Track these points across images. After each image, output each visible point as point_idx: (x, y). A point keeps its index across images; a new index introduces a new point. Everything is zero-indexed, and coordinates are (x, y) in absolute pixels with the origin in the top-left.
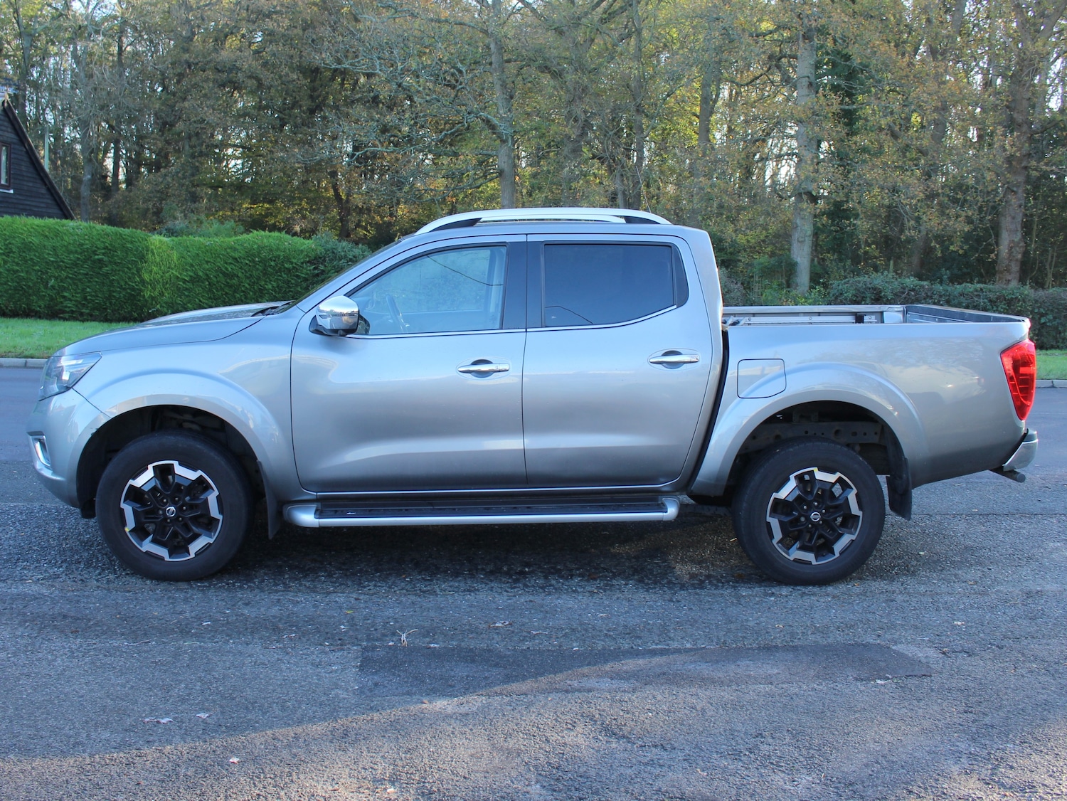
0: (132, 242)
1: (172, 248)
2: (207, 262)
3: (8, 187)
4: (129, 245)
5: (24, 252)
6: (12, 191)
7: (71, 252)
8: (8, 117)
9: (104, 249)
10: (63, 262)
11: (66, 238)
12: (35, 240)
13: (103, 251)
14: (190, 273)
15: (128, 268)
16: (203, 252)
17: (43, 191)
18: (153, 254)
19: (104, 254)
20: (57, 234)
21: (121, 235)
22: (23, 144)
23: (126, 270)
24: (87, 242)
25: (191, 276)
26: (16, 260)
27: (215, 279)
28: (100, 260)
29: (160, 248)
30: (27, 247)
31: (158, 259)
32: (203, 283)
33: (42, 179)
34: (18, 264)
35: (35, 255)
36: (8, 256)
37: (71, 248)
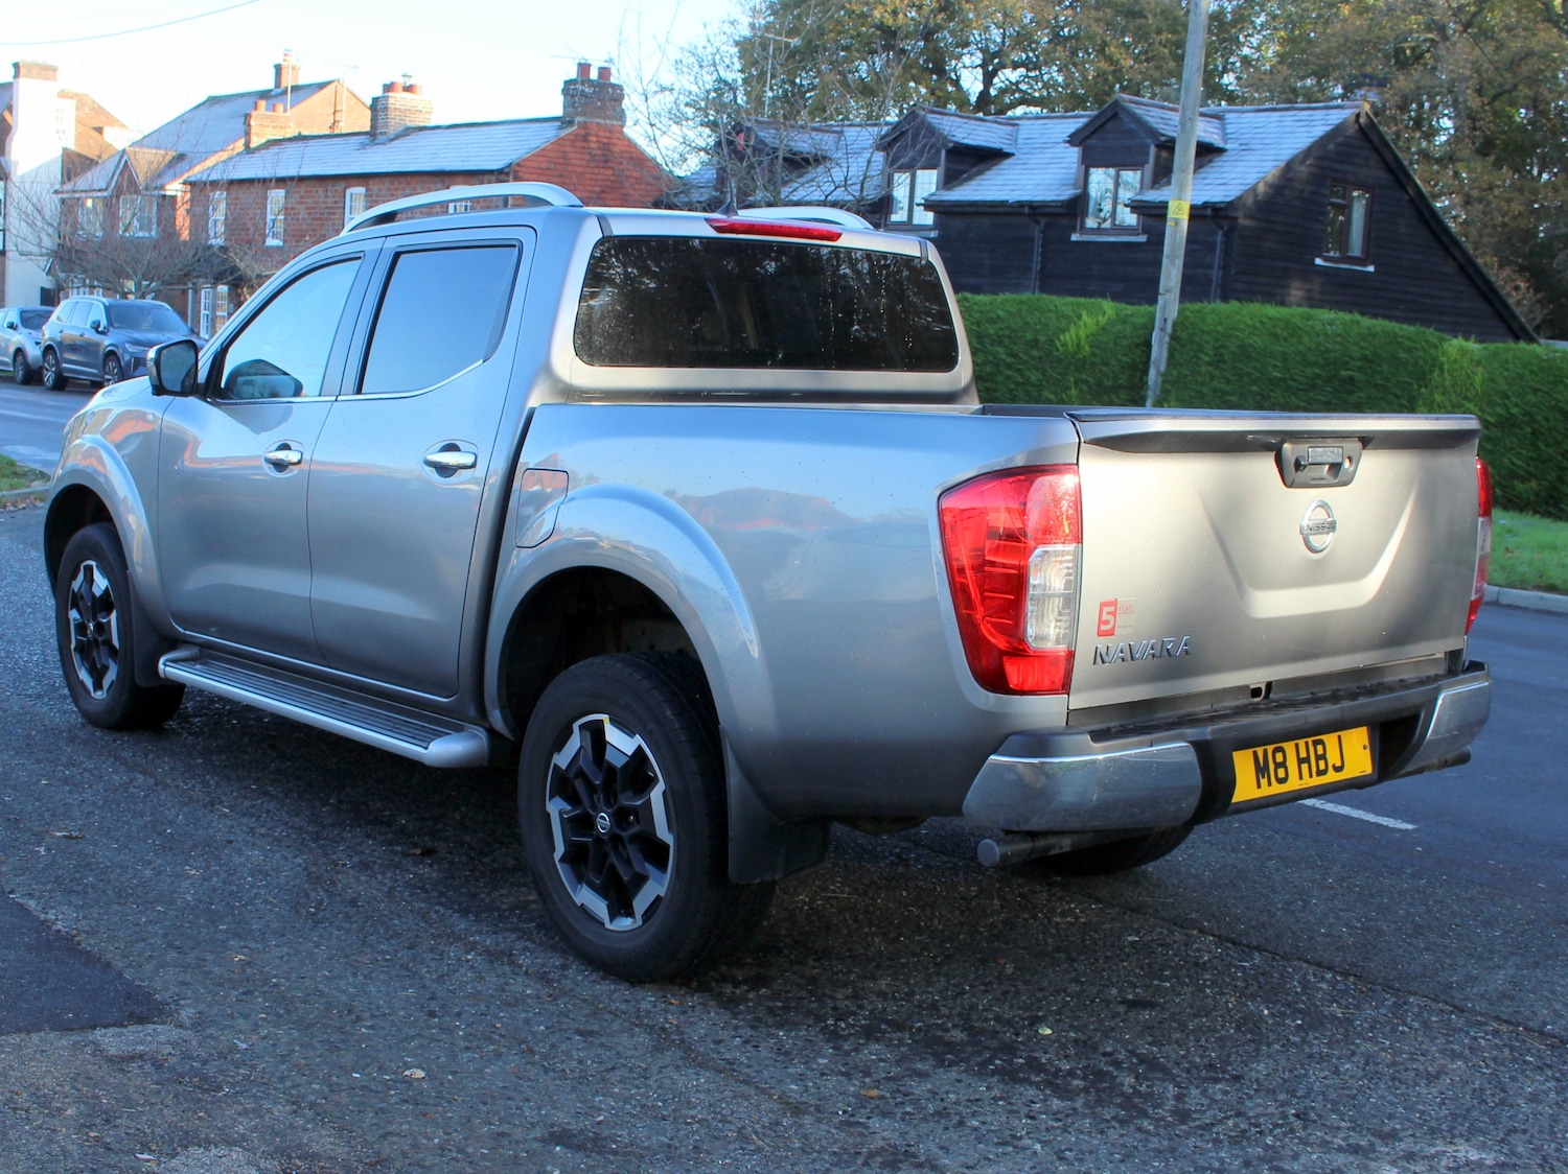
0: (1409, 350)
1: (1479, 363)
2: (1536, 391)
3: (1363, 261)
4: (1402, 355)
5: (1240, 361)
6: (1371, 269)
7: (1312, 365)
8: (1369, 140)
9: (1361, 359)
10: (1295, 380)
11: (1305, 339)
12: (1257, 341)
13: (1359, 364)
14: (1499, 410)
15: (1396, 395)
16: (1532, 372)
17: (1450, 268)
18: (1442, 371)
19: (1359, 369)
20: (1294, 331)
21: (1395, 335)
22: (1403, 188)
23: (1392, 398)
24: (1337, 347)
25: (1500, 416)
26: (1227, 374)
27: (1544, 424)
28: (1351, 379)
29: (1456, 361)
30: (1244, 353)
31: (1448, 383)
32: (1522, 429)
33: (1446, 249)
34: (1228, 382)
35: (1255, 368)
36: (1216, 367)
37: (1311, 358)
